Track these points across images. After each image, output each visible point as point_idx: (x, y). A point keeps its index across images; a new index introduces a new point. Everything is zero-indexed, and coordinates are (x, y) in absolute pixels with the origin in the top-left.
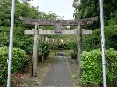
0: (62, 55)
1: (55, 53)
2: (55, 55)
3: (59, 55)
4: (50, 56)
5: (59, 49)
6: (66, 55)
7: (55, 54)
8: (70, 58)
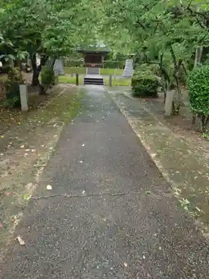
0: (100, 82)
1: (77, 76)
2: (77, 83)
3: (88, 81)
4: (61, 85)
5: (88, 66)
6: (110, 85)
7: (77, 80)
8: (126, 93)
